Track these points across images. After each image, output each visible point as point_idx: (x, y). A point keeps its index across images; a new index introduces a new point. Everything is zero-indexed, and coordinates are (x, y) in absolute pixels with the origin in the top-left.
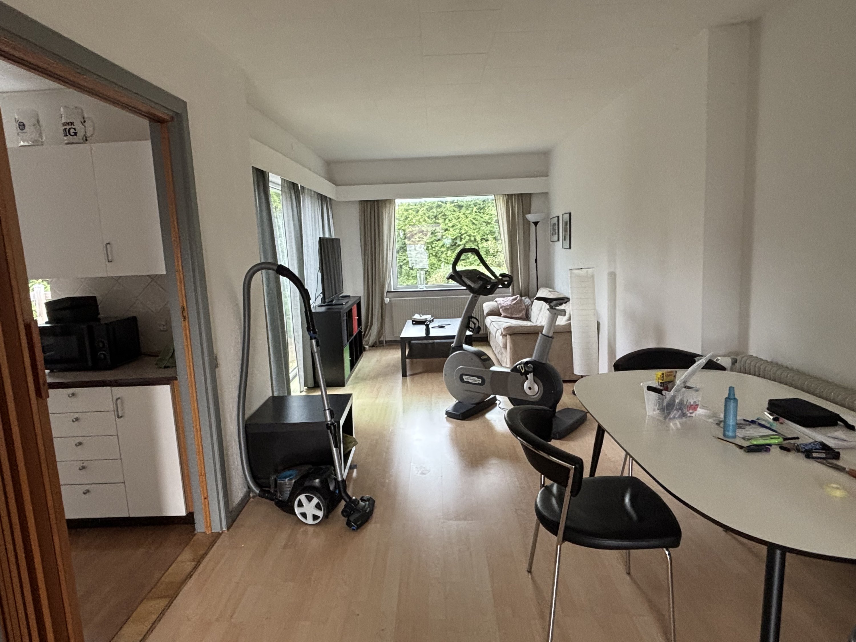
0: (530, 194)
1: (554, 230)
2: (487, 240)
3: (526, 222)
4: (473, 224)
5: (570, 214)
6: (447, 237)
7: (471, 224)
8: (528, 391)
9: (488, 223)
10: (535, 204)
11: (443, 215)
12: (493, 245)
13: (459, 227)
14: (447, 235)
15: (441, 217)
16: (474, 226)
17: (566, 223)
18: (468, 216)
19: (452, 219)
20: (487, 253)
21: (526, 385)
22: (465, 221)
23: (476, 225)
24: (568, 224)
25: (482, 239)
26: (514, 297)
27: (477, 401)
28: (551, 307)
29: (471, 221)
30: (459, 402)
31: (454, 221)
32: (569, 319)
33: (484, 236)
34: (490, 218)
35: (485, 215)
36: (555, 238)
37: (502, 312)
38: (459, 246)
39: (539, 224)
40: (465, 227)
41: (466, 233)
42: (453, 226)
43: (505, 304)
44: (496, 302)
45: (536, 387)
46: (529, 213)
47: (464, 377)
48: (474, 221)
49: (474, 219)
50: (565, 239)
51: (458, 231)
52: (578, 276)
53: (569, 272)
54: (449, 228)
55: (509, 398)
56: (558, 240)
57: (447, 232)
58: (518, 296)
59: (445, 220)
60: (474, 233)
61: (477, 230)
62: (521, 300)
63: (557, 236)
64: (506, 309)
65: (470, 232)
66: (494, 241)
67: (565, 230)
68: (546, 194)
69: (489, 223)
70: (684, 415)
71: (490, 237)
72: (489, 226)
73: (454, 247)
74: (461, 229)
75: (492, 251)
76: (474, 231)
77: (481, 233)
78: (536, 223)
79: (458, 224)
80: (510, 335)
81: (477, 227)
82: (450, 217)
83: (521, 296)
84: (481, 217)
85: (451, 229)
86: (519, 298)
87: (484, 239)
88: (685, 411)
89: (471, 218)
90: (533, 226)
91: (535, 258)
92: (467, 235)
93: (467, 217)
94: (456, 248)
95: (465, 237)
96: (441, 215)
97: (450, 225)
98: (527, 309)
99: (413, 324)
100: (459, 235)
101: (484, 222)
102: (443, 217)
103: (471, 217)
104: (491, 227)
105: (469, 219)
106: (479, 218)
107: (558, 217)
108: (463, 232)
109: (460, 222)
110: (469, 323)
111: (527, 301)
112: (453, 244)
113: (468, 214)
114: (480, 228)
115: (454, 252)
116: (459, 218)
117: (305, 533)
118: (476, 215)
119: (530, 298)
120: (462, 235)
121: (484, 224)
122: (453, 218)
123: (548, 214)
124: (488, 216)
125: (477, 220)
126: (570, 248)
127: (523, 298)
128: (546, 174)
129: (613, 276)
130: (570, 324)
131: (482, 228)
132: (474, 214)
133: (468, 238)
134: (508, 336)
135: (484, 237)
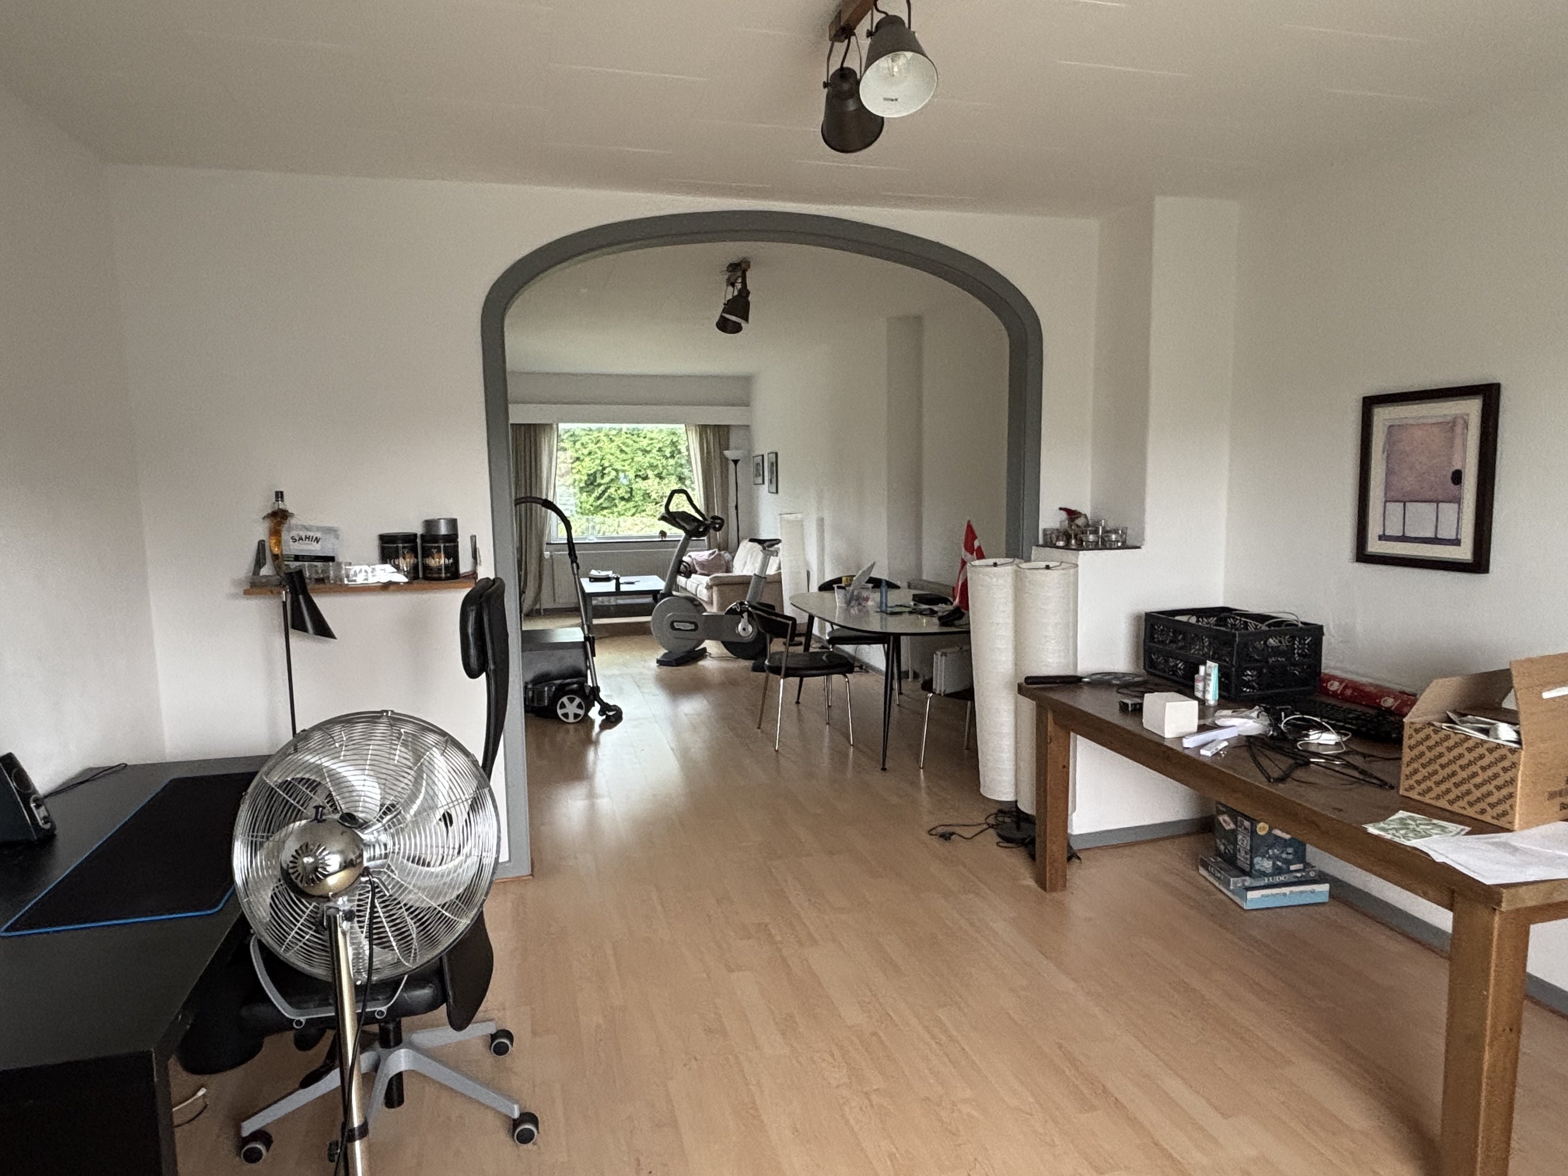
0: (728, 426)
1: (757, 470)
2: (646, 478)
3: (724, 461)
4: (622, 451)
5: (776, 454)
6: (579, 471)
7: (618, 452)
8: (742, 633)
9: (645, 452)
10: (734, 439)
11: (571, 436)
12: (656, 487)
13: (599, 455)
14: (580, 468)
15: (567, 439)
16: (623, 455)
17: (772, 464)
18: (614, 438)
19: (587, 443)
20: (644, 499)
21: (740, 626)
22: (610, 446)
23: (626, 453)
24: (774, 466)
25: (637, 476)
26: (711, 551)
27: (688, 649)
28: (764, 549)
29: (619, 447)
30: (670, 652)
31: (592, 447)
32: (779, 568)
33: (640, 471)
34: (649, 445)
35: (641, 439)
36: (760, 480)
37: (697, 568)
38: (600, 485)
39: (739, 462)
40: (609, 456)
41: (610, 466)
42: (590, 453)
43: (700, 559)
44: (690, 556)
45: (750, 629)
46: (727, 449)
47: (675, 624)
48: (624, 448)
49: (624, 444)
50: (771, 482)
51: (598, 462)
52: (789, 522)
53: (778, 517)
54: (582, 458)
55: (723, 643)
56: (763, 483)
57: (578, 463)
58: (716, 550)
59: (575, 442)
60: (624, 466)
61: (628, 462)
62: (719, 555)
63: (761, 477)
64: (702, 565)
65: (618, 466)
66: (658, 479)
67: (771, 472)
68: (748, 426)
69: (648, 452)
70: (860, 604)
71: (650, 473)
72: (648, 456)
73: (591, 487)
74: (602, 459)
75: (654, 495)
76: (623, 463)
77: (635, 467)
78: (736, 462)
79: (597, 450)
80: (717, 585)
81: (630, 456)
82: (585, 439)
83: (720, 550)
84: (634, 441)
85: (587, 459)
86: (717, 552)
87: (639, 476)
88: (861, 601)
89: (619, 443)
90: (732, 465)
91: (735, 504)
92: (613, 469)
93: (612, 441)
94: (594, 490)
95: (609, 472)
96: (569, 434)
97: (586, 452)
98: (727, 567)
99: (590, 581)
100: (600, 468)
101: (639, 449)
102: (571, 439)
103: (618, 441)
104: (651, 458)
105: (615, 443)
106: (631, 442)
107: (763, 456)
108: (607, 464)
109: (599, 448)
110: (679, 567)
111: (727, 556)
112: (589, 482)
113: (614, 435)
114: (633, 459)
115: (590, 495)
116: (598, 441)
117: (568, 731)
118: (627, 438)
119: (730, 553)
120: (604, 469)
121: (640, 453)
122: (590, 441)
123: (750, 451)
124: (646, 442)
125: (628, 446)
126: (777, 492)
127: (722, 552)
128: (746, 404)
129: (821, 521)
130: (780, 574)
131: (636, 459)
132: (624, 436)
133: (613, 473)
134: (715, 588)
135: (640, 473)
